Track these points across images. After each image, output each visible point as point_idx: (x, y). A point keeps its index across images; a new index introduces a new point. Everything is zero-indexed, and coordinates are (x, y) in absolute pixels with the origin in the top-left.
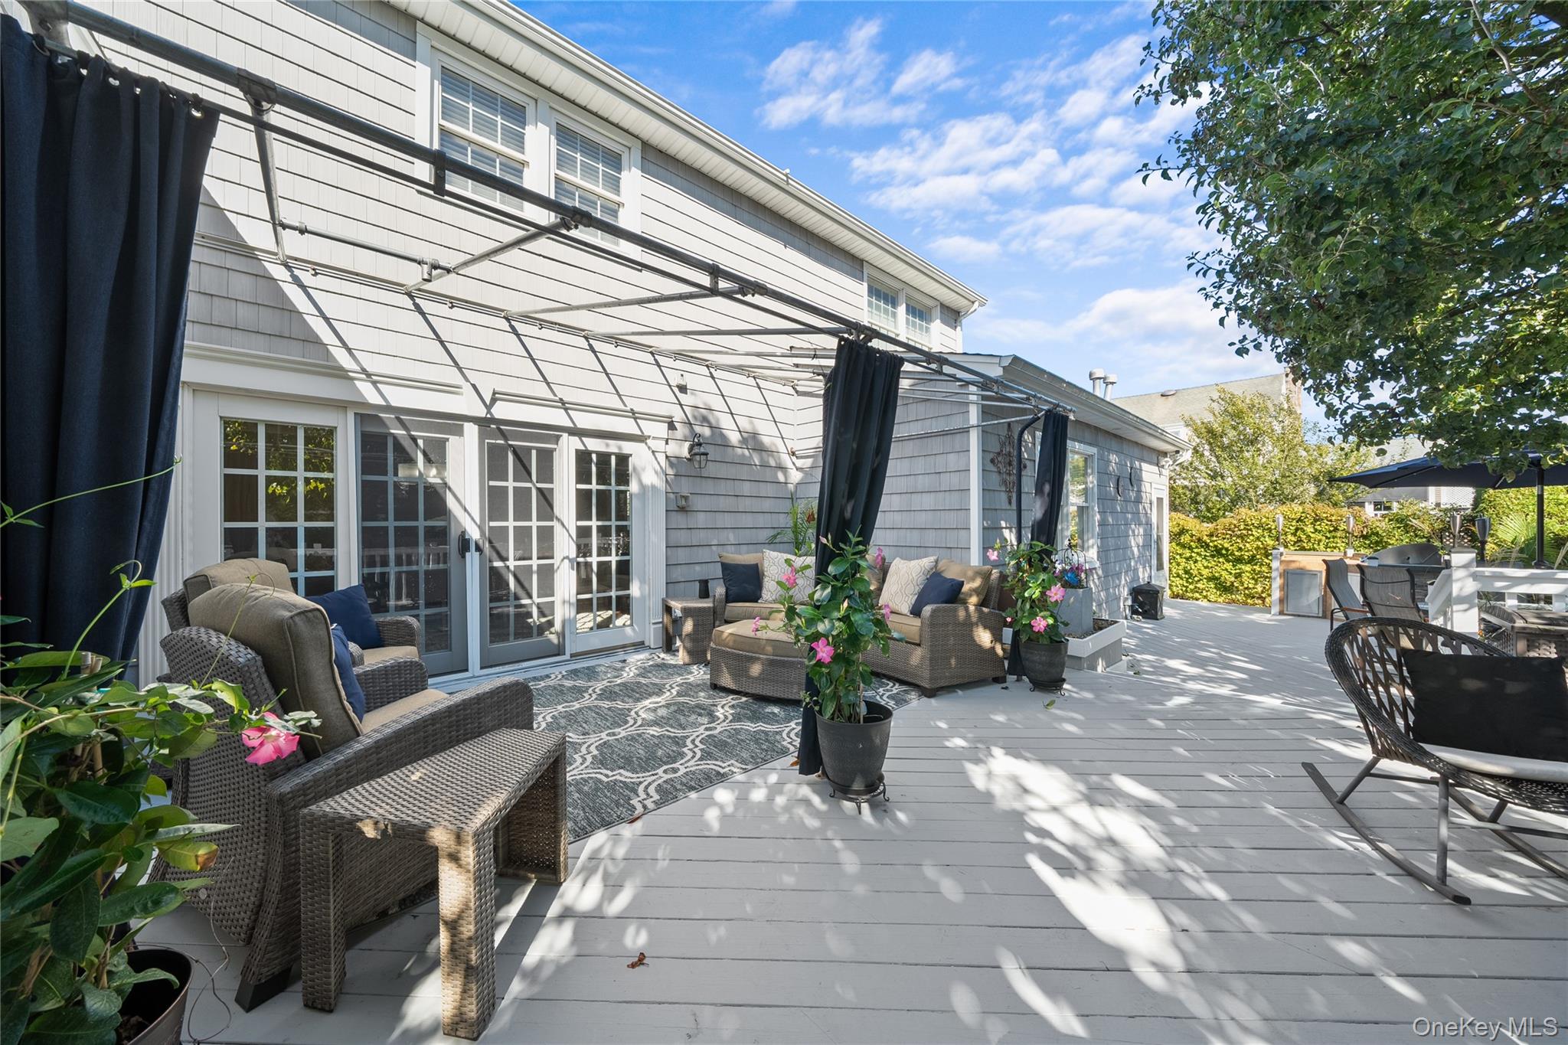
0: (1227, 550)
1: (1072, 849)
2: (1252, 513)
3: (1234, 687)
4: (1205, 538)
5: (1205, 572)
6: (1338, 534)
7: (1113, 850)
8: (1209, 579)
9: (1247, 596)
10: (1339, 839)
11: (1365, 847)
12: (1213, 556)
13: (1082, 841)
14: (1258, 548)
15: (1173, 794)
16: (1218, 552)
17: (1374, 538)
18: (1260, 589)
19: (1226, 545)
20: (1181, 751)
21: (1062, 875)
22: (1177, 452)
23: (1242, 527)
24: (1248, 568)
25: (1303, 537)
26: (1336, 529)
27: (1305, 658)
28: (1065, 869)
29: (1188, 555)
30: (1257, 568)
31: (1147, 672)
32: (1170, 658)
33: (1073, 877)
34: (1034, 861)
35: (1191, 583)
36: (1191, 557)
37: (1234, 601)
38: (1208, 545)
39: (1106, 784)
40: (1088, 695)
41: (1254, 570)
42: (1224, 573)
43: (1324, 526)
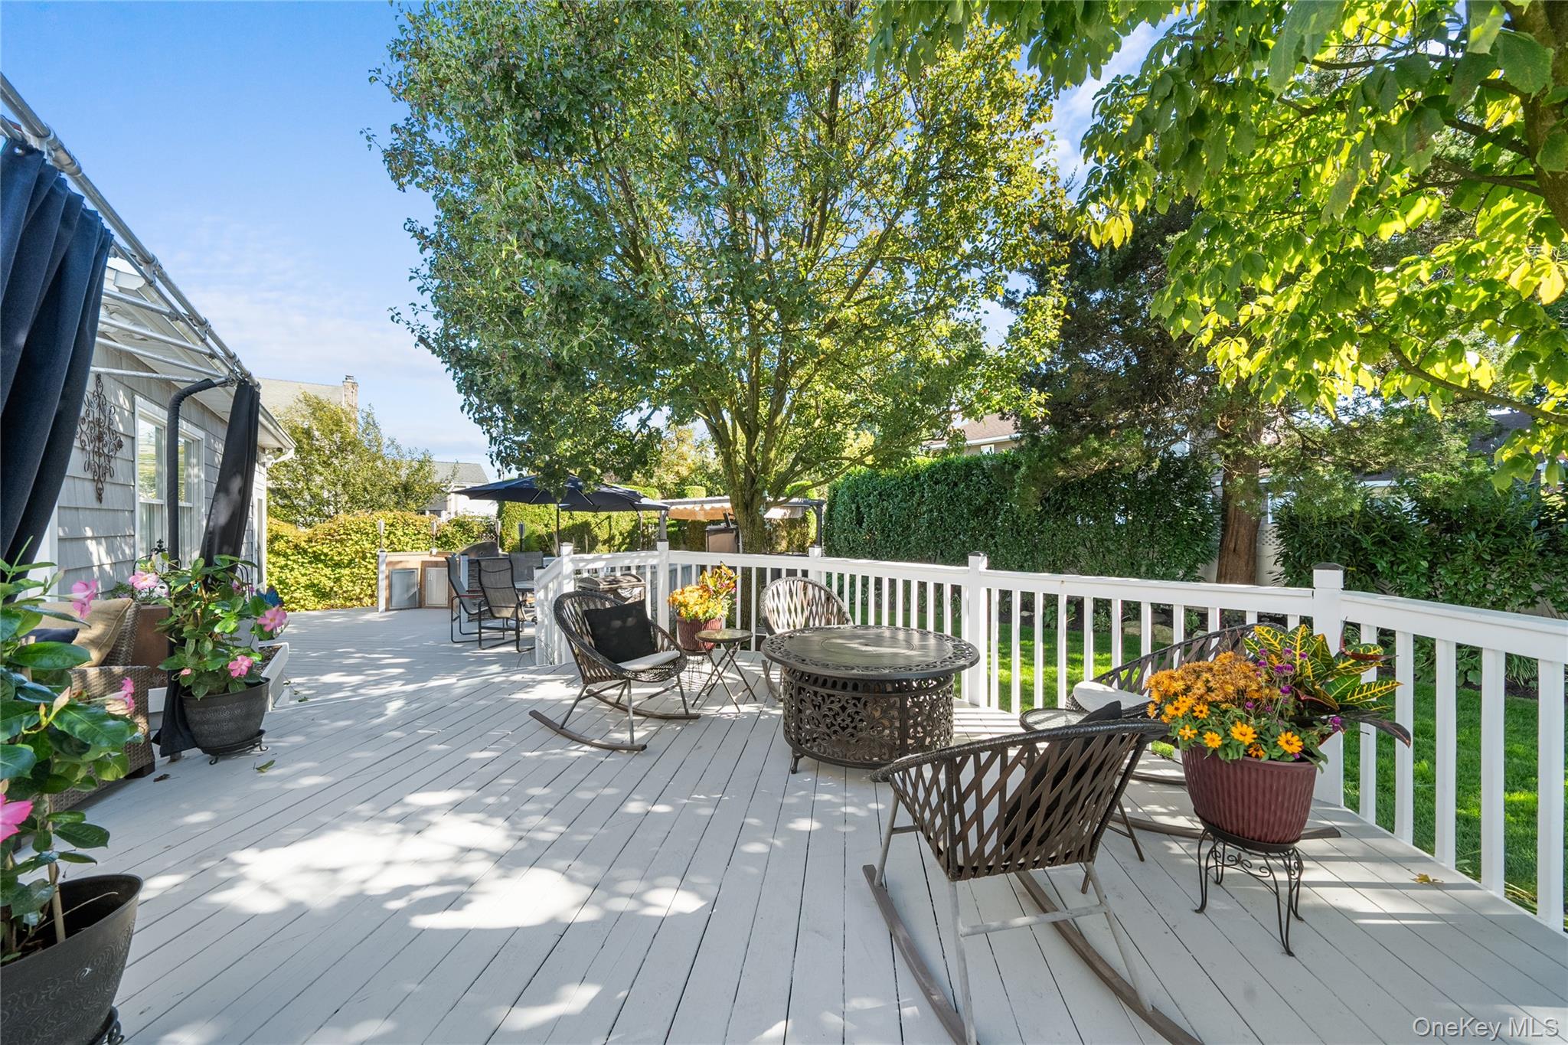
0: (326, 555)
1: (442, 882)
2: (349, 518)
3: (402, 682)
4: (303, 544)
5: (303, 580)
6: (421, 536)
7: (472, 855)
8: (307, 587)
9: (346, 599)
10: (577, 751)
11: (587, 748)
12: (310, 563)
13: (443, 870)
14: (357, 552)
15: (467, 784)
16: (316, 558)
17: (444, 539)
18: (358, 591)
19: (325, 551)
20: (436, 747)
21: (459, 908)
22: (280, 450)
23: (342, 532)
24: (347, 571)
25: (395, 540)
26: (419, 533)
27: (431, 643)
28: (454, 902)
29: (283, 563)
30: (355, 570)
31: (312, 696)
32: (322, 675)
33: (469, 902)
34: (422, 921)
35: (286, 594)
36: (286, 565)
37: (332, 606)
38: (305, 552)
39: (408, 810)
40: (297, 739)
41: (352, 573)
42: (323, 579)
43: (410, 530)
